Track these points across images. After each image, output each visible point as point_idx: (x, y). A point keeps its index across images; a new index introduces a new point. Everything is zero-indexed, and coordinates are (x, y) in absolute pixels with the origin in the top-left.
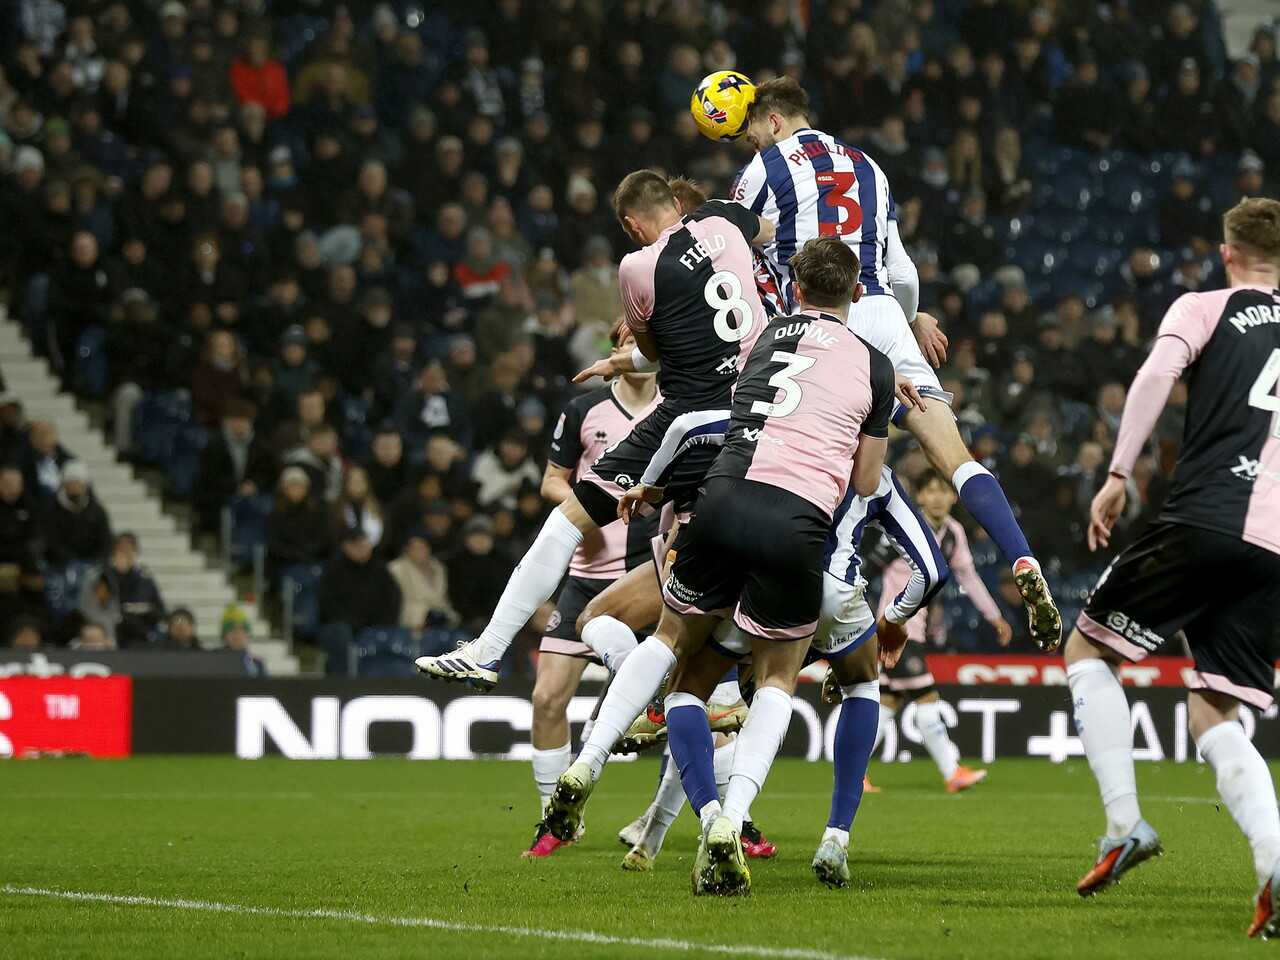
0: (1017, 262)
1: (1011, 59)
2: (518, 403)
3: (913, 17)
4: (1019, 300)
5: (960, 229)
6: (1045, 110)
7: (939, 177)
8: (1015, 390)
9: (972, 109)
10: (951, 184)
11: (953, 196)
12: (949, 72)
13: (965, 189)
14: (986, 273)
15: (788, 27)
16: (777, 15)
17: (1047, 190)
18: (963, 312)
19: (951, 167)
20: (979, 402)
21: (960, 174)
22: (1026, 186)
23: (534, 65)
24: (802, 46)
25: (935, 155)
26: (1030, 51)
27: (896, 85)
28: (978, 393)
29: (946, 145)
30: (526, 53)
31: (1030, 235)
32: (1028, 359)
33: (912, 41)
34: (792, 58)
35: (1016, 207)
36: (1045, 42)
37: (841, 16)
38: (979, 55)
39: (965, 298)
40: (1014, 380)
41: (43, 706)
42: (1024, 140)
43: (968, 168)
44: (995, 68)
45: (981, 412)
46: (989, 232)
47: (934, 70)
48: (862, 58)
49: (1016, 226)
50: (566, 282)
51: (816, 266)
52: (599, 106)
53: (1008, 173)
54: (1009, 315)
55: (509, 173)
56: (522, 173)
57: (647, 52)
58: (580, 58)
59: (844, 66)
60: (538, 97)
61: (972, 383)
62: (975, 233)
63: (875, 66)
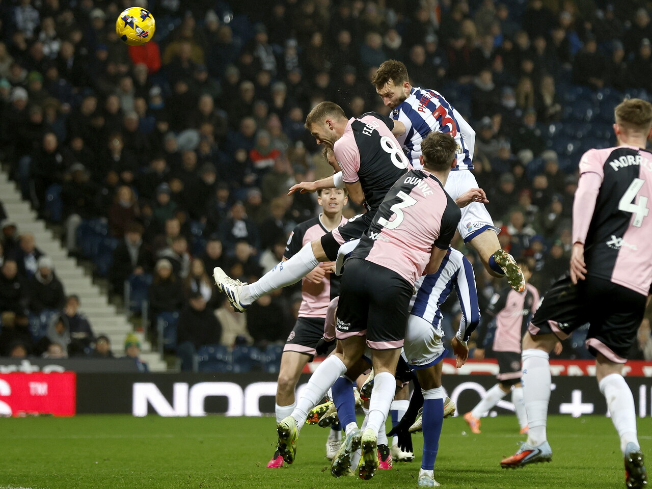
0: (553, 148)
1: (549, 39)
2: (285, 224)
3: (497, 17)
4: (554, 168)
5: (522, 131)
6: (568, 67)
7: (511, 103)
8: (552, 217)
9: (528, 66)
10: (518, 106)
11: (519, 113)
12: (516, 46)
13: (525, 110)
14: (536, 155)
15: (429, 22)
16: (423, 16)
17: (569, 110)
18: (524, 174)
19: (517, 97)
20: (533, 223)
21: (522, 101)
22: (558, 108)
23: (292, 43)
24: (437, 33)
25: (508, 91)
26: (560, 35)
27: (487, 53)
28: (532, 218)
29: (515, 86)
30: (289, 37)
31: (560, 134)
32: (559, 200)
33: (496, 29)
34: (431, 39)
35: (552, 119)
36: (568, 30)
37: (457, 16)
38: (532, 37)
39: (525, 168)
40: (551, 211)
41: (28, 389)
42: (557, 84)
43: (527, 97)
44: (541, 44)
45: (534, 228)
46: (538, 132)
47: (508, 45)
48: (469, 38)
49: (553, 129)
50: (310, 160)
51: (431, 148)
52: (328, 65)
53: (548, 100)
54: (549, 176)
55: (279, 101)
56: (286, 101)
57: (353, 36)
58: (317, 39)
59: (460, 43)
60: (295, 60)
61: (529, 214)
62: (530, 133)
63: (477, 42)
